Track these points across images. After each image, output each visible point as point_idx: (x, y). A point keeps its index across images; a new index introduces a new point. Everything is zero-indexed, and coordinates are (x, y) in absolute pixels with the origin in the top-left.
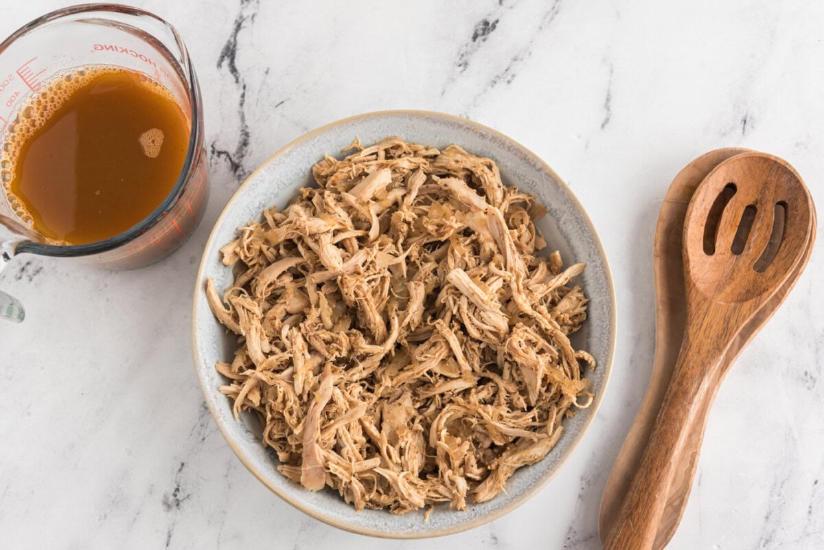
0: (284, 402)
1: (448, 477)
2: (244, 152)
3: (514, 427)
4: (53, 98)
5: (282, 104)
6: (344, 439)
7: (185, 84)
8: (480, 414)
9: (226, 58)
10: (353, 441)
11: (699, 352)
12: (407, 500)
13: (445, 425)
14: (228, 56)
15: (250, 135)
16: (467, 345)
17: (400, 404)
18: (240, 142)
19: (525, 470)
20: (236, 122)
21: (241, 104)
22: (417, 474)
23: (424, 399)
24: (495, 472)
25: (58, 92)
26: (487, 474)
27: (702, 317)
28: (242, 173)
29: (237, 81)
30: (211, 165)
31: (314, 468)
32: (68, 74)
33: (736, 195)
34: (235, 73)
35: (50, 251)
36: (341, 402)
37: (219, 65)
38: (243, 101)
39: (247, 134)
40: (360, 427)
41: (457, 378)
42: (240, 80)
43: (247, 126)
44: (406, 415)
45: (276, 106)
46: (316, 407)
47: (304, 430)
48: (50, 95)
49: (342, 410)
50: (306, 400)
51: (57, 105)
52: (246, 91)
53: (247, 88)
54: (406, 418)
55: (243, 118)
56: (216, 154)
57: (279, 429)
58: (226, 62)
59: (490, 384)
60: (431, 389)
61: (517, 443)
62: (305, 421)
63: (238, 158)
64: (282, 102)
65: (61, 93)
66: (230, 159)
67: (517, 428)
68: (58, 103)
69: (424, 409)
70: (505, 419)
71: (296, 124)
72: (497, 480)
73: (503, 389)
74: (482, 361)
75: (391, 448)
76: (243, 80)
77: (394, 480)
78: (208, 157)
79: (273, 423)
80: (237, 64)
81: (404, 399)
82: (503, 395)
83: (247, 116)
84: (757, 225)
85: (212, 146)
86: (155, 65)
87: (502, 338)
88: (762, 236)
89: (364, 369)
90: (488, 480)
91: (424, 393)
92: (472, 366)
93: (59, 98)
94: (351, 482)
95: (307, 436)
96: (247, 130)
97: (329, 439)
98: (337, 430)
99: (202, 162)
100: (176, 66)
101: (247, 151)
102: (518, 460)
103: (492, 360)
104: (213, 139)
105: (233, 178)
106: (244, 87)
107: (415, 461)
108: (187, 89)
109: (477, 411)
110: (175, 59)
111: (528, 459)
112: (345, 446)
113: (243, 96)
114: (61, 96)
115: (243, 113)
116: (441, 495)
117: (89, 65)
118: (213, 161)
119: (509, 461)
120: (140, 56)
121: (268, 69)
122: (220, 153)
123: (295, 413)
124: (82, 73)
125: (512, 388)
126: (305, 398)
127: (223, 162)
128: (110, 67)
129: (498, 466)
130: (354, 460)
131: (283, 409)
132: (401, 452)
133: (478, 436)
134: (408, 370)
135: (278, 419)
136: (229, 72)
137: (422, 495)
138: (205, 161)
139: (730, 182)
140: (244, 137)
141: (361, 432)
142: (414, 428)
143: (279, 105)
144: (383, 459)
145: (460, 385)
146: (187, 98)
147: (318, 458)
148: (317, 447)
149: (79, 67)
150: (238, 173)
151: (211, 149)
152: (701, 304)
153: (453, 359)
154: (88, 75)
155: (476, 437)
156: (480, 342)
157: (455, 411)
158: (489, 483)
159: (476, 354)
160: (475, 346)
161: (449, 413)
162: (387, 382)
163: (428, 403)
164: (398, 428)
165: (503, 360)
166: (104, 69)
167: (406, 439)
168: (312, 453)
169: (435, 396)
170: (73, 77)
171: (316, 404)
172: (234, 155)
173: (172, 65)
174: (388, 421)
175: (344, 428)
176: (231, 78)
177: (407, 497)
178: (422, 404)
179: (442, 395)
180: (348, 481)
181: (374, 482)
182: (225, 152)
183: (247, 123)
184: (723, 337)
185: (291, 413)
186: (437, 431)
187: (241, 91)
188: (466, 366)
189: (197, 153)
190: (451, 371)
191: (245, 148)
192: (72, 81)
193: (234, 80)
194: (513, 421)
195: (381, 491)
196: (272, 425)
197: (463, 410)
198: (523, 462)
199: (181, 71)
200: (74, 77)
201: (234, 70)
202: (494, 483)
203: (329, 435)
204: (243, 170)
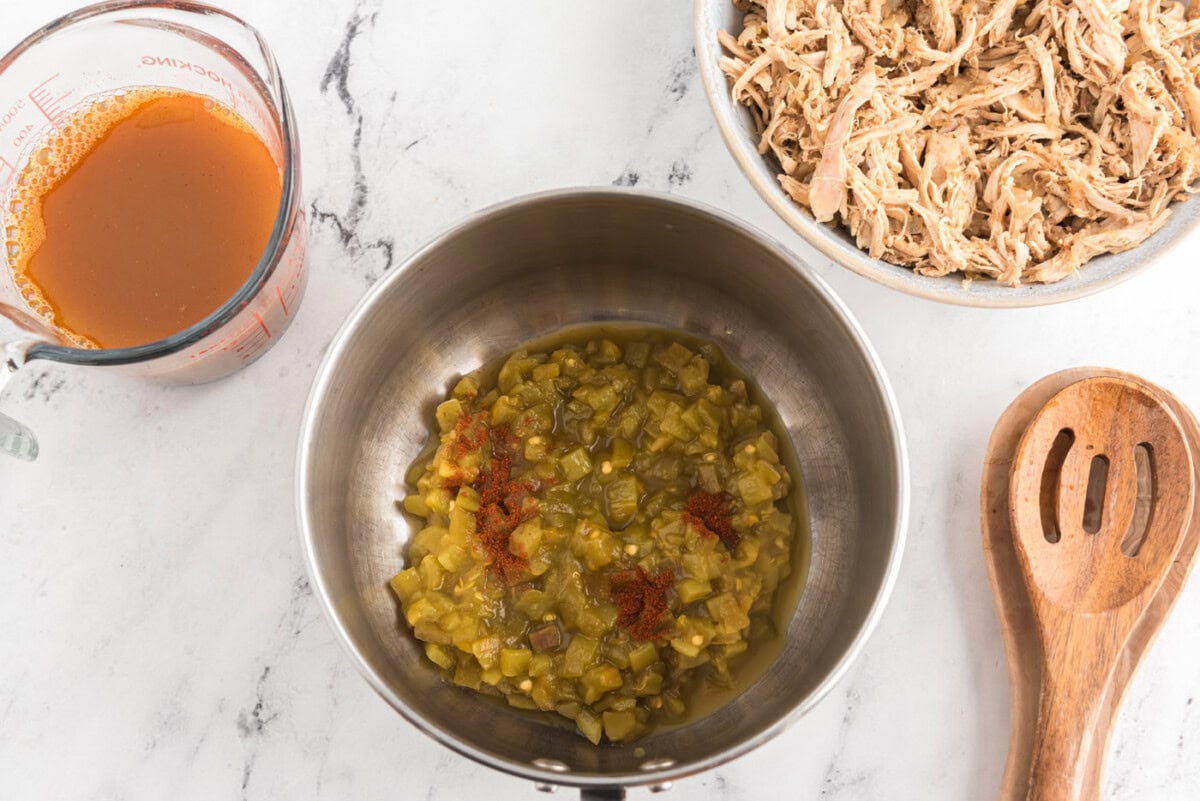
0: (806, 91)
1: (1005, 238)
2: (359, 215)
3: (1104, 196)
4: (80, 134)
5: (414, 146)
6: (875, 157)
7: (274, 114)
8: (1063, 168)
9: (334, 77)
10: (885, 163)
11: (1069, 696)
12: (945, 253)
13: (1012, 175)
14: (337, 75)
15: (368, 190)
16: (1061, 80)
17: (954, 137)
18: (353, 200)
19: (1106, 258)
20: (348, 171)
21: (356, 145)
22: (961, 229)
23: (985, 141)
24: (1067, 250)
25: (88, 126)
26: (1055, 250)
27: (1062, 642)
28: (356, 245)
29: (350, 111)
30: (311, 234)
31: (831, 181)
32: (101, 100)
33: (1075, 445)
34: (347, 100)
35: (76, 356)
36: (881, 108)
37: (324, 88)
38: (359, 139)
39: (363, 189)
40: (898, 150)
41: (1036, 122)
42: (354, 110)
43: (363, 177)
44: (959, 153)
45: (407, 148)
46: (852, 102)
47: (829, 129)
48: (75, 131)
49: (881, 119)
50: (836, 96)
51: (85, 147)
52: (363, 125)
53: (364, 121)
54: (959, 157)
55: (358, 166)
56: (318, 217)
57: (791, 127)
58: (334, 83)
59: (1080, 140)
60: (999, 128)
61: (1102, 224)
62: (833, 118)
63: (351, 224)
64: (416, 143)
65: (91, 128)
66: (339, 225)
67: (1110, 198)
68: (87, 142)
69: (983, 154)
70: (1095, 182)
71: (436, 174)
72: (1068, 259)
73: (1098, 146)
74: (1076, 108)
75: (934, 186)
76: (359, 110)
77: (932, 222)
78: (306, 225)
79: (784, 118)
80: (350, 86)
81: (961, 134)
82: (1097, 154)
83: (363, 162)
84: (1113, 484)
85: (313, 206)
86: (230, 85)
87: (1113, 79)
88: (1125, 498)
89: (914, 82)
90: (1054, 259)
91: (986, 133)
92: (1062, 109)
93: (89, 135)
94: (875, 212)
95: (833, 135)
96: (364, 183)
97: (857, 152)
98: (869, 144)
99: (298, 229)
100: (262, 89)
101: (363, 214)
102: (1100, 242)
103: (1088, 110)
104: (315, 196)
105: (342, 252)
106: (360, 120)
107: (962, 211)
108: (277, 122)
109: (1059, 164)
110: (259, 79)
111: (1115, 243)
112: (875, 166)
113: (358, 133)
114: (91, 131)
115: (358, 157)
116: (990, 261)
117: (133, 86)
118: (313, 227)
119: (1087, 241)
120: (209, 73)
121: (395, 93)
122: (323, 216)
123: (819, 108)
124: (120, 99)
125: (1112, 148)
126: (834, 94)
127: (329, 228)
128: (162, 90)
129: (1072, 244)
130: (885, 185)
131: (804, 100)
132: (945, 194)
133: (1051, 201)
134: (976, 93)
135: (792, 116)
136: (338, 99)
137: (966, 252)
138: (303, 229)
139: (1063, 426)
140: (359, 192)
141: (897, 157)
142: (969, 171)
143: (409, 146)
144: (921, 196)
145: (1041, 131)
146: (277, 135)
147: (840, 169)
148: (842, 155)
149: (116, 90)
150: (350, 245)
151: (311, 209)
152: (1058, 623)
153: (1040, 93)
154: (131, 102)
155: (1048, 203)
156: (1080, 78)
157: (1028, 158)
158: (1056, 261)
159: (1071, 95)
160: (1072, 83)
161: (1019, 160)
162: (943, 103)
163: (990, 149)
164: (946, 165)
165: (1105, 111)
166: (155, 92)
167: (956, 180)
168: (835, 158)
169: (1002, 138)
170: (109, 104)
171: (852, 98)
172: (345, 219)
173: (256, 87)
174: (936, 152)
175: (878, 143)
176: (342, 107)
177: (946, 250)
178: (982, 148)
179: (1012, 140)
180: (872, 209)
181: (902, 224)
182: (332, 215)
183: (364, 172)
184: (1100, 667)
185: (814, 106)
186: (999, 180)
187: (356, 126)
188: (1053, 108)
189: (290, 215)
190: (1032, 109)
191: (361, 209)
192: (108, 111)
193: (346, 109)
194: (1107, 187)
195: (910, 238)
196: (782, 121)
197: (1041, 160)
198: (1106, 247)
199: (269, 95)
200: (111, 104)
201: (345, 95)
202: (1063, 264)
203: (858, 145)
204: (358, 241)
